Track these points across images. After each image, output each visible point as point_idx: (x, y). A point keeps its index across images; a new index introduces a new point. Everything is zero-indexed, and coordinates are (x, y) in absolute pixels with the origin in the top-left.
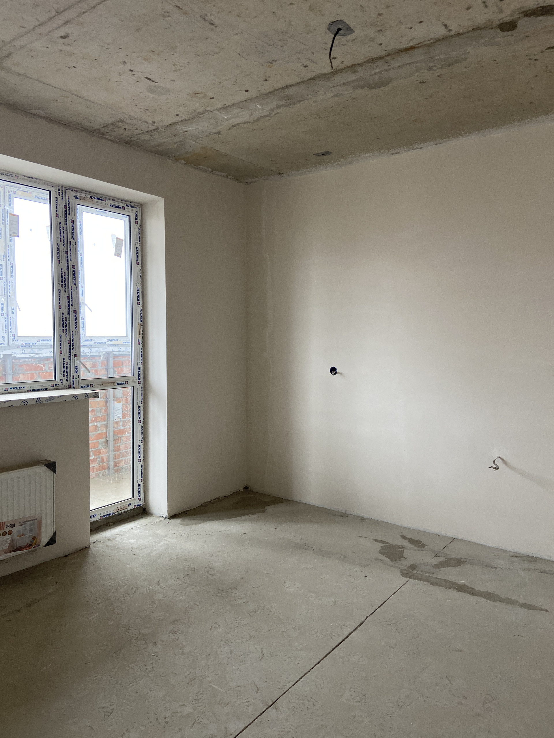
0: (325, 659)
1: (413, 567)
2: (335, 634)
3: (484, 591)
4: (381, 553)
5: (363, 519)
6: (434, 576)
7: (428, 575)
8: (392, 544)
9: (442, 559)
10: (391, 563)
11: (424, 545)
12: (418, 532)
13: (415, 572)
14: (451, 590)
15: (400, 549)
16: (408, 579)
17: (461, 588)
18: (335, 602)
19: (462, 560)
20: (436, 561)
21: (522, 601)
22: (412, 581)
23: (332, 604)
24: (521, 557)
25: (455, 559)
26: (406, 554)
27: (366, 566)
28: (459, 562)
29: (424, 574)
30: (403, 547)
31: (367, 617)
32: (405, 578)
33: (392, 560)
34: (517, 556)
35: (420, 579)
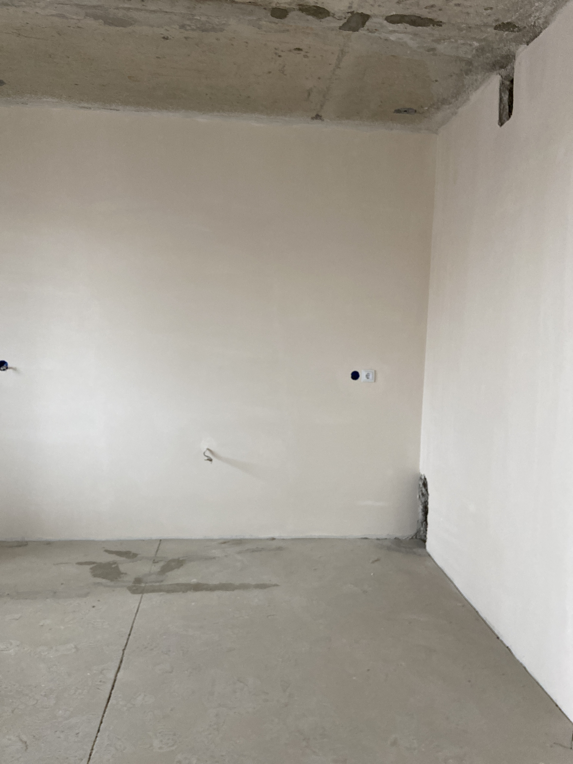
0: (105, 715)
1: (138, 581)
2: (99, 683)
3: (218, 583)
4: (95, 576)
5: (49, 543)
6: (165, 583)
7: (158, 584)
8: (101, 563)
9: (162, 564)
10: (112, 584)
11: (135, 555)
12: (121, 542)
13: (143, 585)
14: (189, 592)
15: (113, 566)
16: (140, 595)
17: (197, 587)
18: (76, 647)
19: (181, 559)
20: (156, 568)
21: (254, 583)
22: (146, 595)
23: (74, 650)
24: (228, 542)
25: (173, 560)
26: (122, 568)
27: (86, 595)
28: (179, 563)
29: (154, 584)
30: (115, 563)
31: (124, 650)
32: (138, 595)
33: (112, 580)
34: (225, 542)
35: (153, 591)
